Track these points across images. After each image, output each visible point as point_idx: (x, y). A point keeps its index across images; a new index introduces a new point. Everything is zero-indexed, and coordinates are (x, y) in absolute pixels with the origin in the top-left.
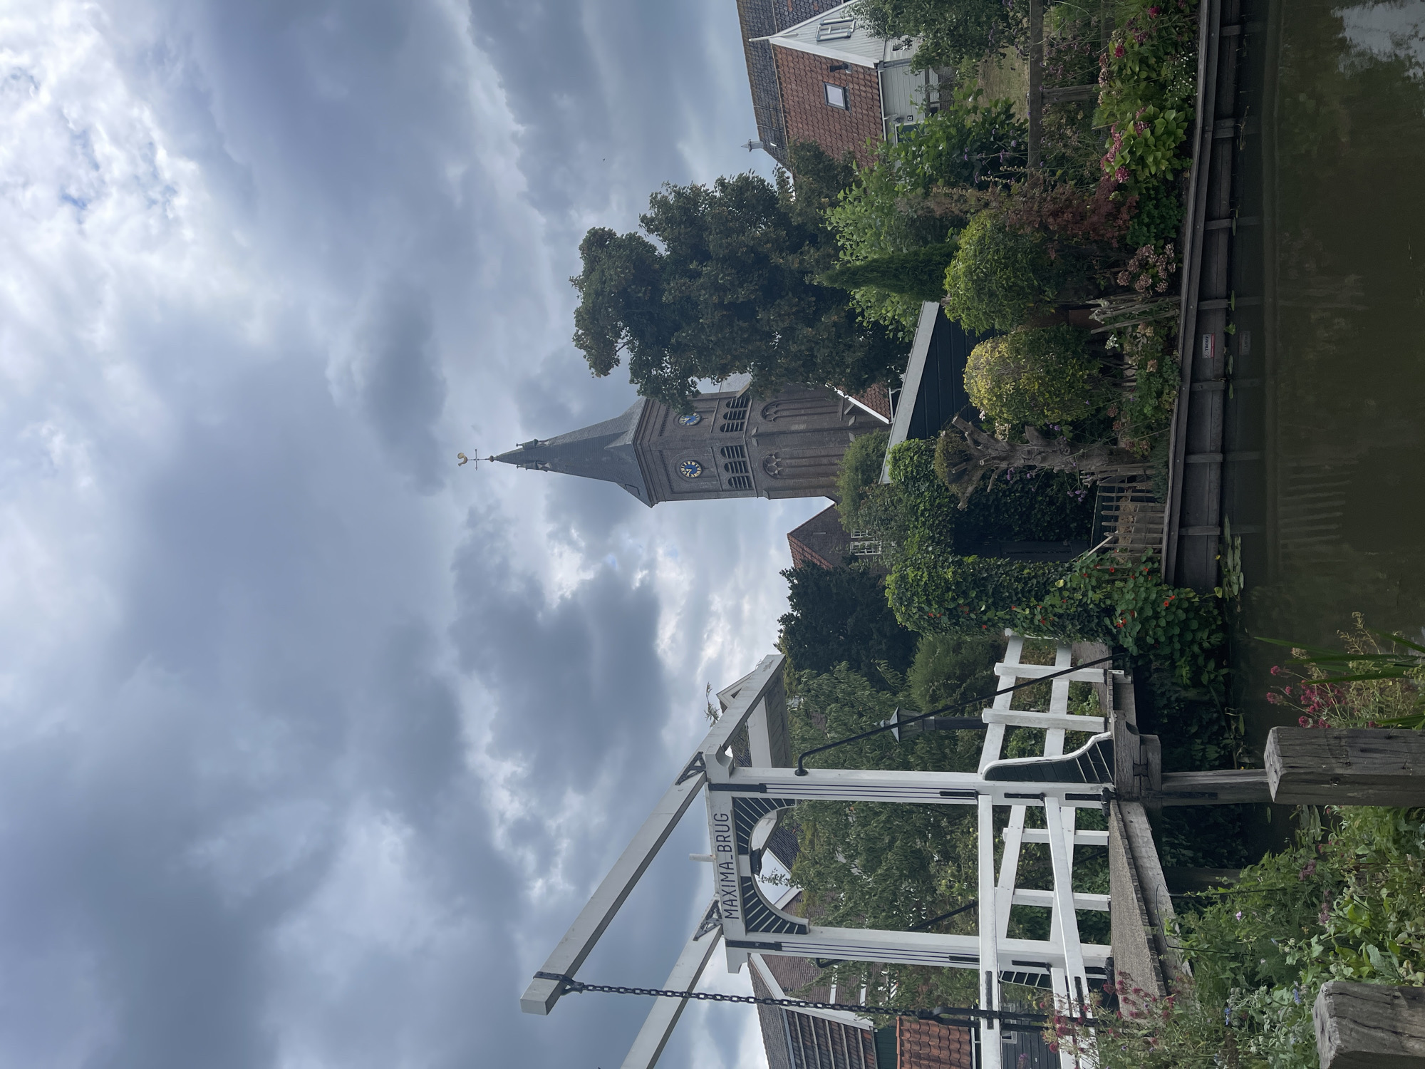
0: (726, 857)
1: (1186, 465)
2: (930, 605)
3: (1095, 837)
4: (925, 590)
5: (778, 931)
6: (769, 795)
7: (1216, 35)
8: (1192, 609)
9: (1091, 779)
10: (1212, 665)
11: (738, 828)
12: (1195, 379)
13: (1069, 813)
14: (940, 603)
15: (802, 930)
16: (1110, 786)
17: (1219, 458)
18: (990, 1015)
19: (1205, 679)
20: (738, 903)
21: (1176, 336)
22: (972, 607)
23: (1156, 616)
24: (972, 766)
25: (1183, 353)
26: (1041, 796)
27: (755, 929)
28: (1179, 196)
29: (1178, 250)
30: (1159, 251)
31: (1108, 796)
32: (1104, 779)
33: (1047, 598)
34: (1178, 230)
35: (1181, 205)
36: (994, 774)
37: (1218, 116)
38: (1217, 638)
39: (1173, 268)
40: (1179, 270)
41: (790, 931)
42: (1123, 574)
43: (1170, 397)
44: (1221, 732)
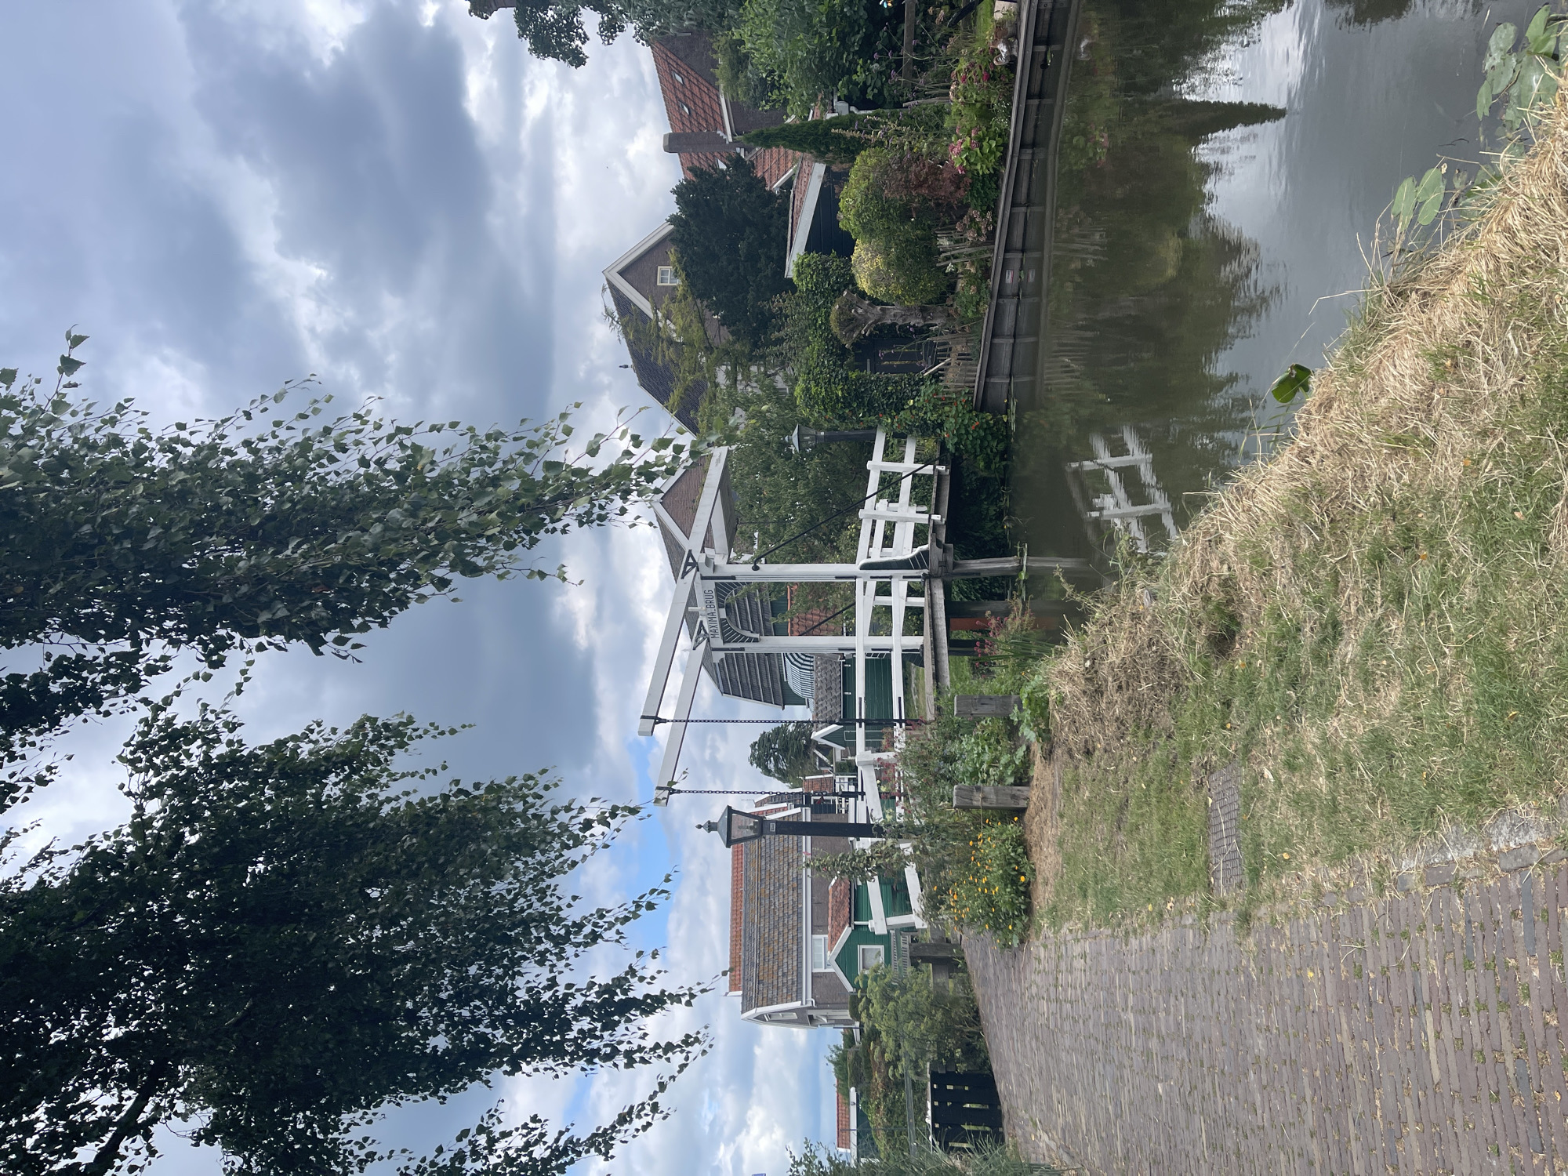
0: (710, 610)
1: (991, 343)
2: (826, 411)
3: (918, 601)
4: (823, 401)
5: (742, 641)
6: (738, 580)
7: (1023, 106)
8: (988, 429)
9: (916, 568)
10: (997, 459)
11: (718, 595)
12: (1000, 296)
13: (904, 585)
14: (833, 411)
15: (756, 640)
16: (926, 571)
17: (1012, 341)
18: (860, 721)
19: (993, 467)
20: (719, 631)
21: (991, 268)
22: (854, 412)
23: (967, 433)
24: (853, 561)
25: (993, 283)
26: (891, 577)
27: (729, 642)
28: (996, 183)
29: (995, 216)
30: (983, 216)
31: (925, 576)
32: (923, 567)
33: (902, 413)
34: (996, 201)
35: (998, 188)
36: (865, 567)
37: (1022, 146)
38: (1001, 447)
39: (990, 228)
40: (995, 229)
41: (749, 641)
42: (950, 402)
43: (984, 308)
44: (998, 498)
